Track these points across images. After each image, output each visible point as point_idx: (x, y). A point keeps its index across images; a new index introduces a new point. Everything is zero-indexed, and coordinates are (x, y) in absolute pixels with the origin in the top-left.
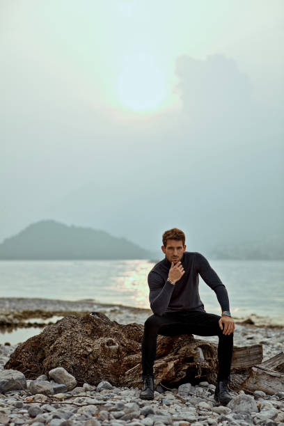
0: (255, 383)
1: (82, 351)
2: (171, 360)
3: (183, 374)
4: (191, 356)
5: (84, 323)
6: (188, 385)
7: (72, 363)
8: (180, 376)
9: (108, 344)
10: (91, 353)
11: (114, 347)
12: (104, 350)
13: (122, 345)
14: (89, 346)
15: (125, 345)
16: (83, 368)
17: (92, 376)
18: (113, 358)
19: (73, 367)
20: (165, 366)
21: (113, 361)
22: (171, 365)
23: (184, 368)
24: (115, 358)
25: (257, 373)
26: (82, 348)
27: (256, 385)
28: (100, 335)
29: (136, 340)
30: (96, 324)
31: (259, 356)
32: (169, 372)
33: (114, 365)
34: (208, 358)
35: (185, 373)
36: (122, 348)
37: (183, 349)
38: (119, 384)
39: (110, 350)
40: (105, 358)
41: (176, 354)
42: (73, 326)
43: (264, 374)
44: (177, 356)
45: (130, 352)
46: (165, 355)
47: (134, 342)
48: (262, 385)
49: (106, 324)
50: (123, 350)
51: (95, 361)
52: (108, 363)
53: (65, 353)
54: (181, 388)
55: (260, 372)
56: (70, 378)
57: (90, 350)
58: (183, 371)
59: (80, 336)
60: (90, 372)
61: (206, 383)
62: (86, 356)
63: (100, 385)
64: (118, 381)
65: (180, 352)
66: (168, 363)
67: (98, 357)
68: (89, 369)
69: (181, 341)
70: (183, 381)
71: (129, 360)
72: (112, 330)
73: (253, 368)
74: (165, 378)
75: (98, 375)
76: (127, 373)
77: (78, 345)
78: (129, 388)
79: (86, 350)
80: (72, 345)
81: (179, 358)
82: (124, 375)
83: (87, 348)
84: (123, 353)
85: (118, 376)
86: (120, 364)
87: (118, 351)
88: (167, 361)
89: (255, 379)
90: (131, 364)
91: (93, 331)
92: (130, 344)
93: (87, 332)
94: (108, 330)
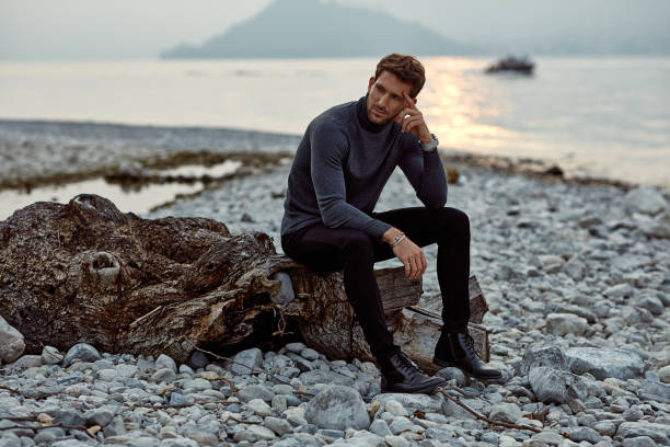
0: (407, 343)
1: (44, 278)
2: (218, 300)
3: (246, 330)
4: (264, 290)
5: (62, 217)
6: (255, 352)
7: (21, 304)
8: (241, 333)
9: (96, 265)
10: (62, 283)
11: (108, 271)
12: (88, 278)
13: (132, 264)
14: (60, 268)
15: (139, 265)
16: (43, 314)
18: (106, 293)
19: (21, 312)
20: (206, 312)
21: (106, 300)
22: (217, 310)
23: (247, 317)
24: (112, 293)
25: (413, 324)
26: (45, 271)
27: (408, 348)
28: (90, 245)
29: (164, 253)
30: (83, 221)
31: (413, 289)
32: (213, 326)
33: (110, 309)
34: (302, 295)
35: (250, 326)
36: (130, 270)
37: (247, 276)
38: (116, 349)
39: (99, 277)
40: (91, 293)
41: (233, 286)
42: (34, 226)
43: (427, 323)
44: (232, 292)
45: (148, 279)
46: (213, 287)
47: (160, 259)
48: (420, 348)
49: (107, 220)
50: (133, 276)
51: (71, 300)
52: (97, 304)
53: (9, 282)
54: (240, 357)
56: (11, 337)
57: (60, 277)
58: (248, 322)
59: (46, 246)
60: (58, 324)
61: (297, 346)
62: (52, 290)
63: (73, 351)
64: (115, 342)
65: (238, 283)
66: (213, 307)
67: (76, 291)
68: (56, 317)
69: (245, 258)
70: (246, 345)
71: (142, 297)
72: (116, 232)
73: (405, 312)
74: (204, 339)
75: (74, 330)
76: (133, 324)
77: (38, 267)
78: (136, 356)
79: (53, 276)
80: (25, 266)
81: (236, 296)
82: (127, 329)
83: (55, 272)
84: (133, 282)
85: (116, 332)
86: (123, 304)
87: (119, 278)
88: (211, 303)
89: (406, 336)
90: (144, 306)
91: (75, 236)
92: (151, 262)
93: (62, 238)
94: (107, 233)
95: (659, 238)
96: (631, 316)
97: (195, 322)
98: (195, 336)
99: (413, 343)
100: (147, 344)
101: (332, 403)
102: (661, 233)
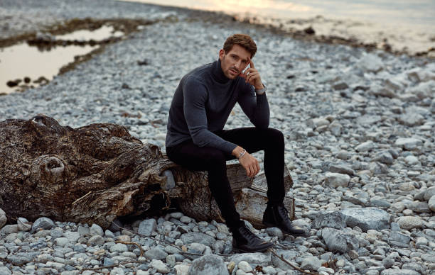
0: (245, 209)
1: (16, 174)
2: (128, 190)
3: (146, 207)
4: (157, 182)
5: (25, 131)
6: (152, 222)
7: (3, 191)
8: (142, 209)
9: (49, 166)
10: (28, 177)
11: (57, 169)
12: (44, 174)
13: (71, 163)
14: (26, 167)
15: (76, 163)
16: (17, 197)
17: (28, 208)
18: (56, 183)
20: (121, 198)
21: (56, 188)
22: (128, 197)
23: (147, 199)
24: (60, 183)
25: (248, 196)
26: (17, 170)
27: (245, 212)
28: (44, 150)
29: (91, 154)
30: (38, 134)
32: (126, 207)
33: (59, 194)
34: (180, 183)
35: (148, 205)
36: (70, 167)
37: (146, 173)
38: (63, 219)
39: (51, 173)
40: (46, 183)
41: (137, 180)
42: (8, 138)
43: (257, 195)
44: (136, 184)
45: (82, 172)
46: (124, 180)
47: (88, 158)
48: (253, 211)
49: (53, 133)
50: (72, 171)
51: (34, 188)
52: (51, 191)
54: (143, 225)
55: (253, 193)
57: (27, 173)
58: (147, 202)
59: (16, 153)
60: (27, 204)
61: (178, 215)
62: (21, 182)
63: (37, 223)
64: (63, 215)
65: (140, 178)
66: (125, 195)
67: (37, 183)
68: (25, 199)
69: (144, 162)
70: (143, 217)
71: (79, 185)
72: (60, 142)
74: (120, 215)
75: (37, 208)
76: (74, 203)
77: (12, 166)
78: (77, 223)
79: (21, 172)
81: (139, 187)
82: (70, 206)
83: (23, 170)
84: (72, 174)
85: (63, 208)
86: (67, 190)
87: (64, 174)
88: (124, 192)
89: (244, 205)
90: (80, 190)
91: (34, 145)
92: (83, 161)
93: (26, 146)
94: (54, 142)
95: (383, 96)
96: (375, 169)
97: (114, 204)
98: (114, 213)
99: (249, 209)
100: (83, 216)
101: (206, 266)
102: (384, 93)
